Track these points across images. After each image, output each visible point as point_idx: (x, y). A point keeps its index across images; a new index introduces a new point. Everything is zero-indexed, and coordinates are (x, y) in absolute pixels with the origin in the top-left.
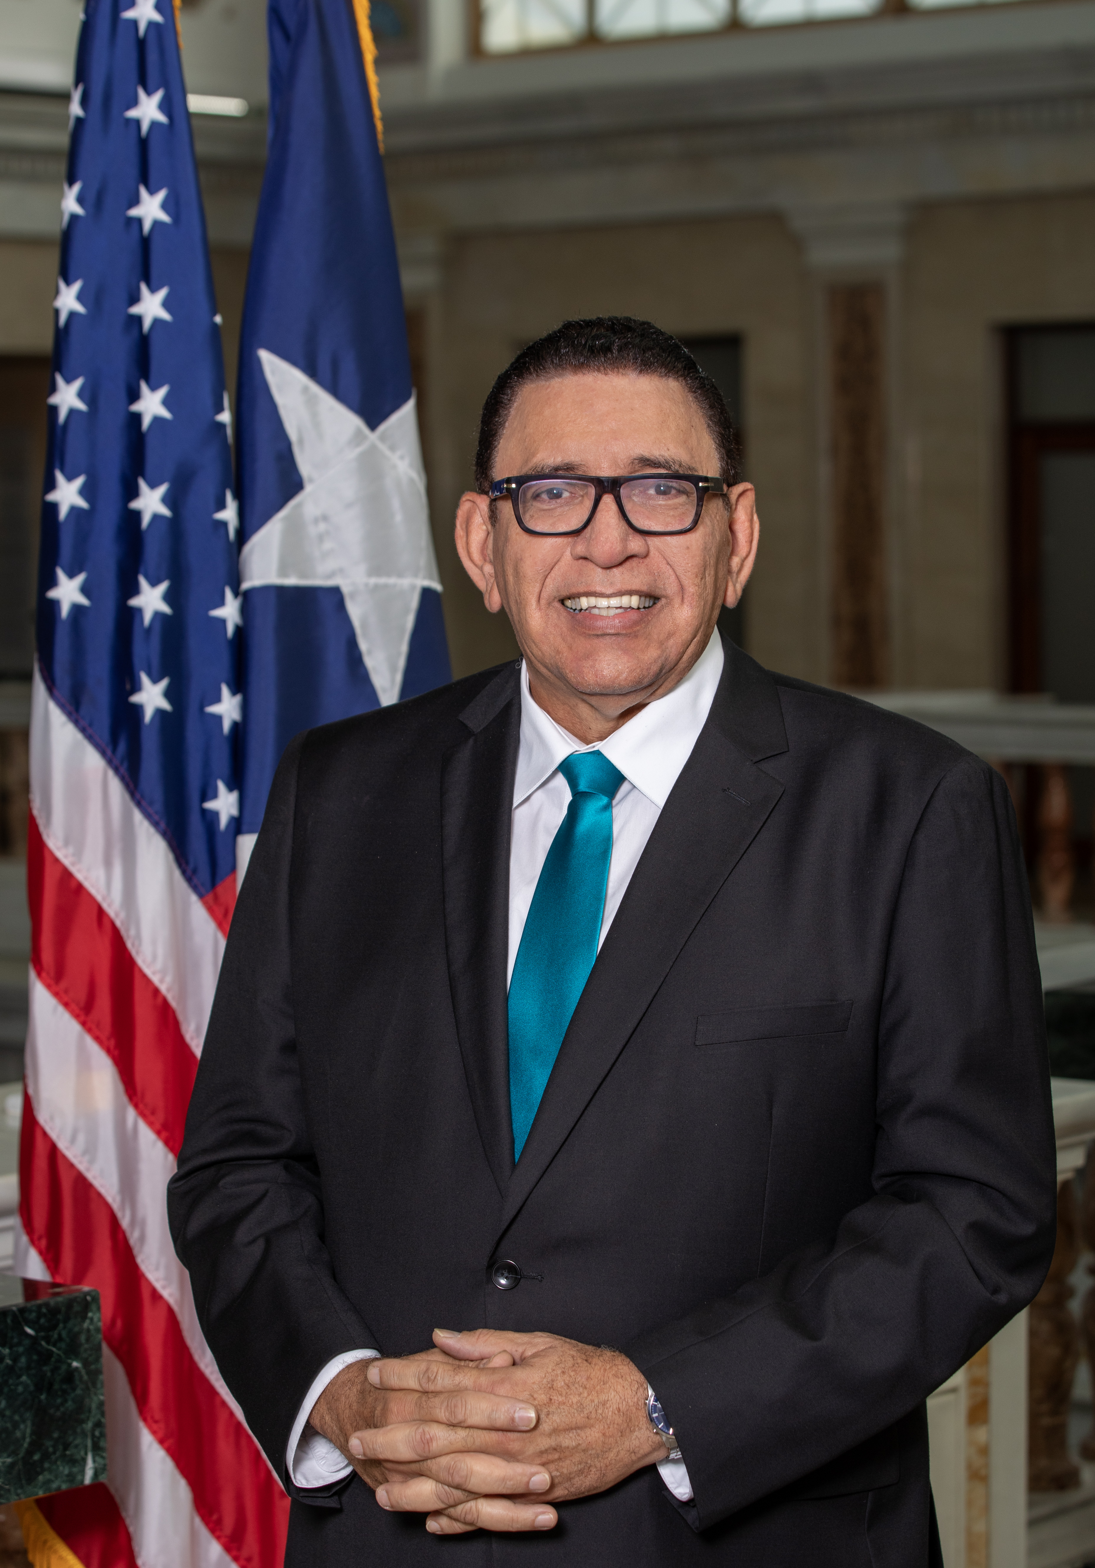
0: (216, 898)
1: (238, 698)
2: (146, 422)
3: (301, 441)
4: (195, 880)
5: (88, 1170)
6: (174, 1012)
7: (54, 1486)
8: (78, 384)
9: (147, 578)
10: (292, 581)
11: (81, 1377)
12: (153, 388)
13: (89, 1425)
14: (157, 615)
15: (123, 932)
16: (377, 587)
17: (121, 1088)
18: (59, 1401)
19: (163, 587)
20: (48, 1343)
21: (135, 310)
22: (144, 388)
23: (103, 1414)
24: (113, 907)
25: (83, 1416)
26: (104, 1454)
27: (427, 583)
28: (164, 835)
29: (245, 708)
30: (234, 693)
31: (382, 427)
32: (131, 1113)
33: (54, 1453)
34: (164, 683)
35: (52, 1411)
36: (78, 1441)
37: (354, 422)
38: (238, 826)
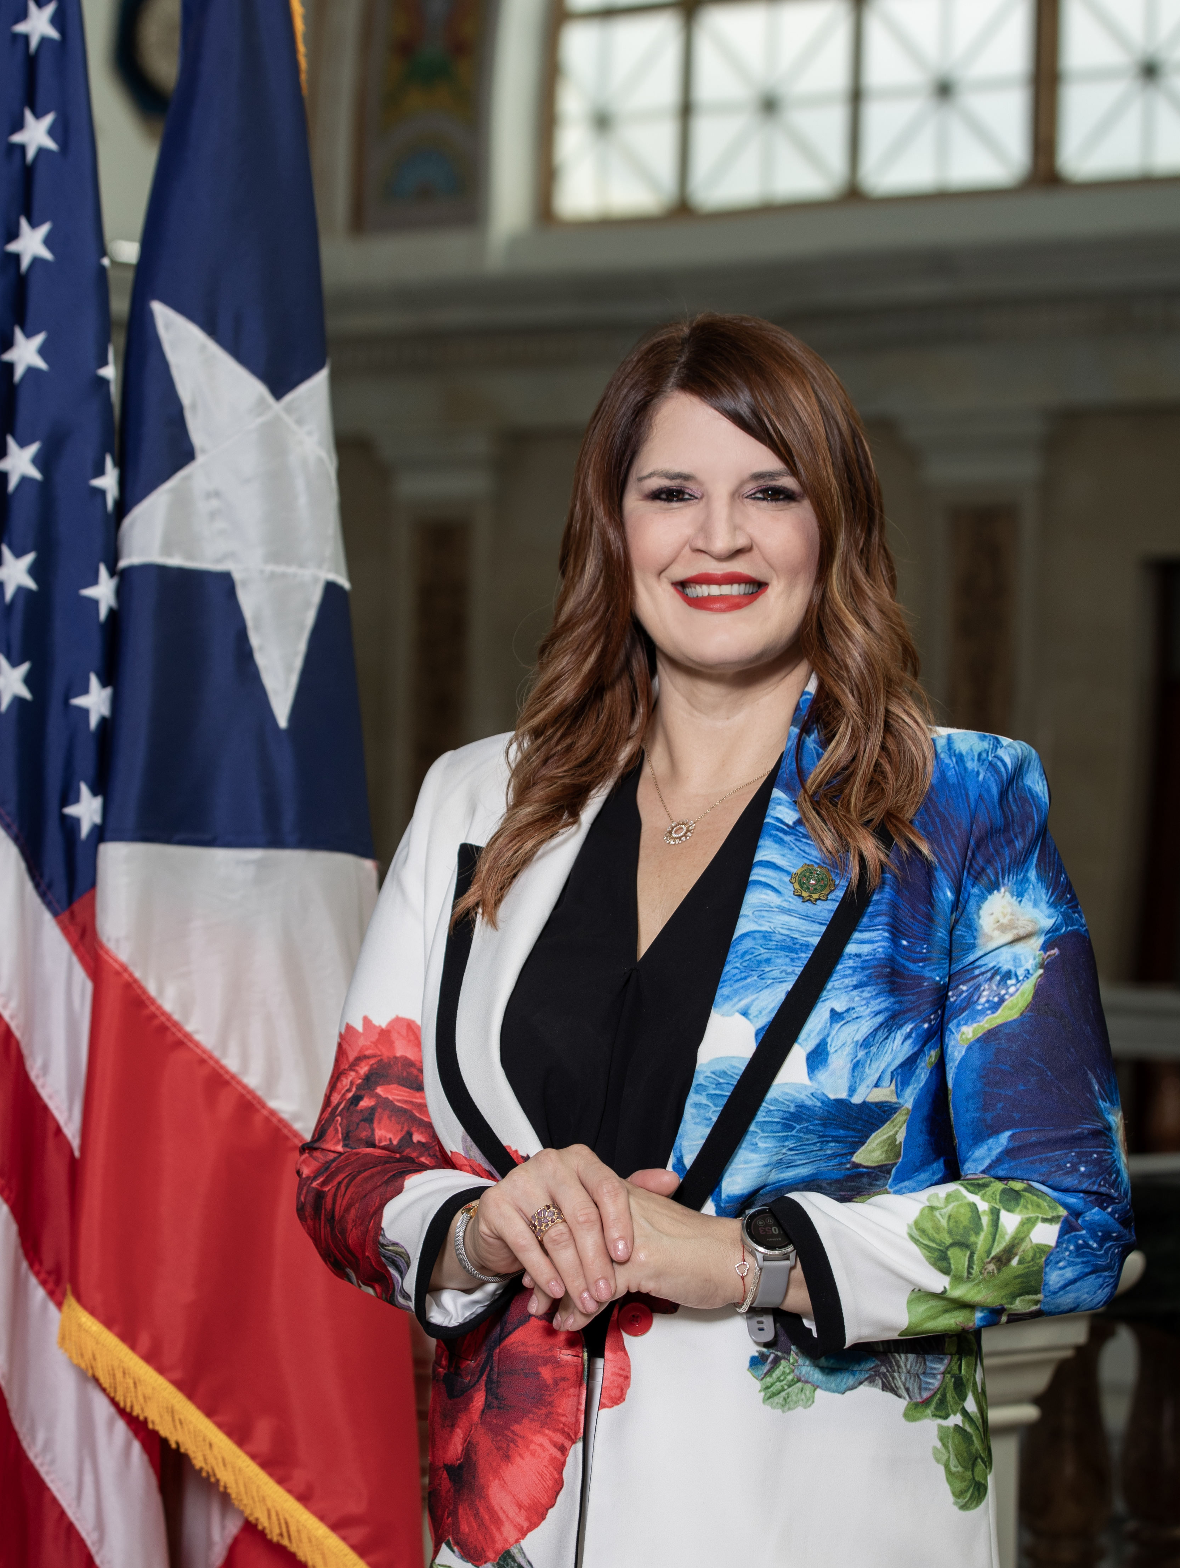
0: (72, 916)
1: (108, 692)
2: (19, 372)
3: (194, 406)
4: (50, 896)
6: (18, 1044)
9: (11, 547)
10: (175, 561)
12: (29, 335)
14: (21, 590)
16: (273, 576)
19: (29, 558)
21: (13, 247)
22: (18, 334)
27: (332, 577)
28: (16, 839)
29: (116, 702)
30: (104, 684)
31: (289, 397)
34: (25, 668)
37: (256, 388)
38: (101, 834)
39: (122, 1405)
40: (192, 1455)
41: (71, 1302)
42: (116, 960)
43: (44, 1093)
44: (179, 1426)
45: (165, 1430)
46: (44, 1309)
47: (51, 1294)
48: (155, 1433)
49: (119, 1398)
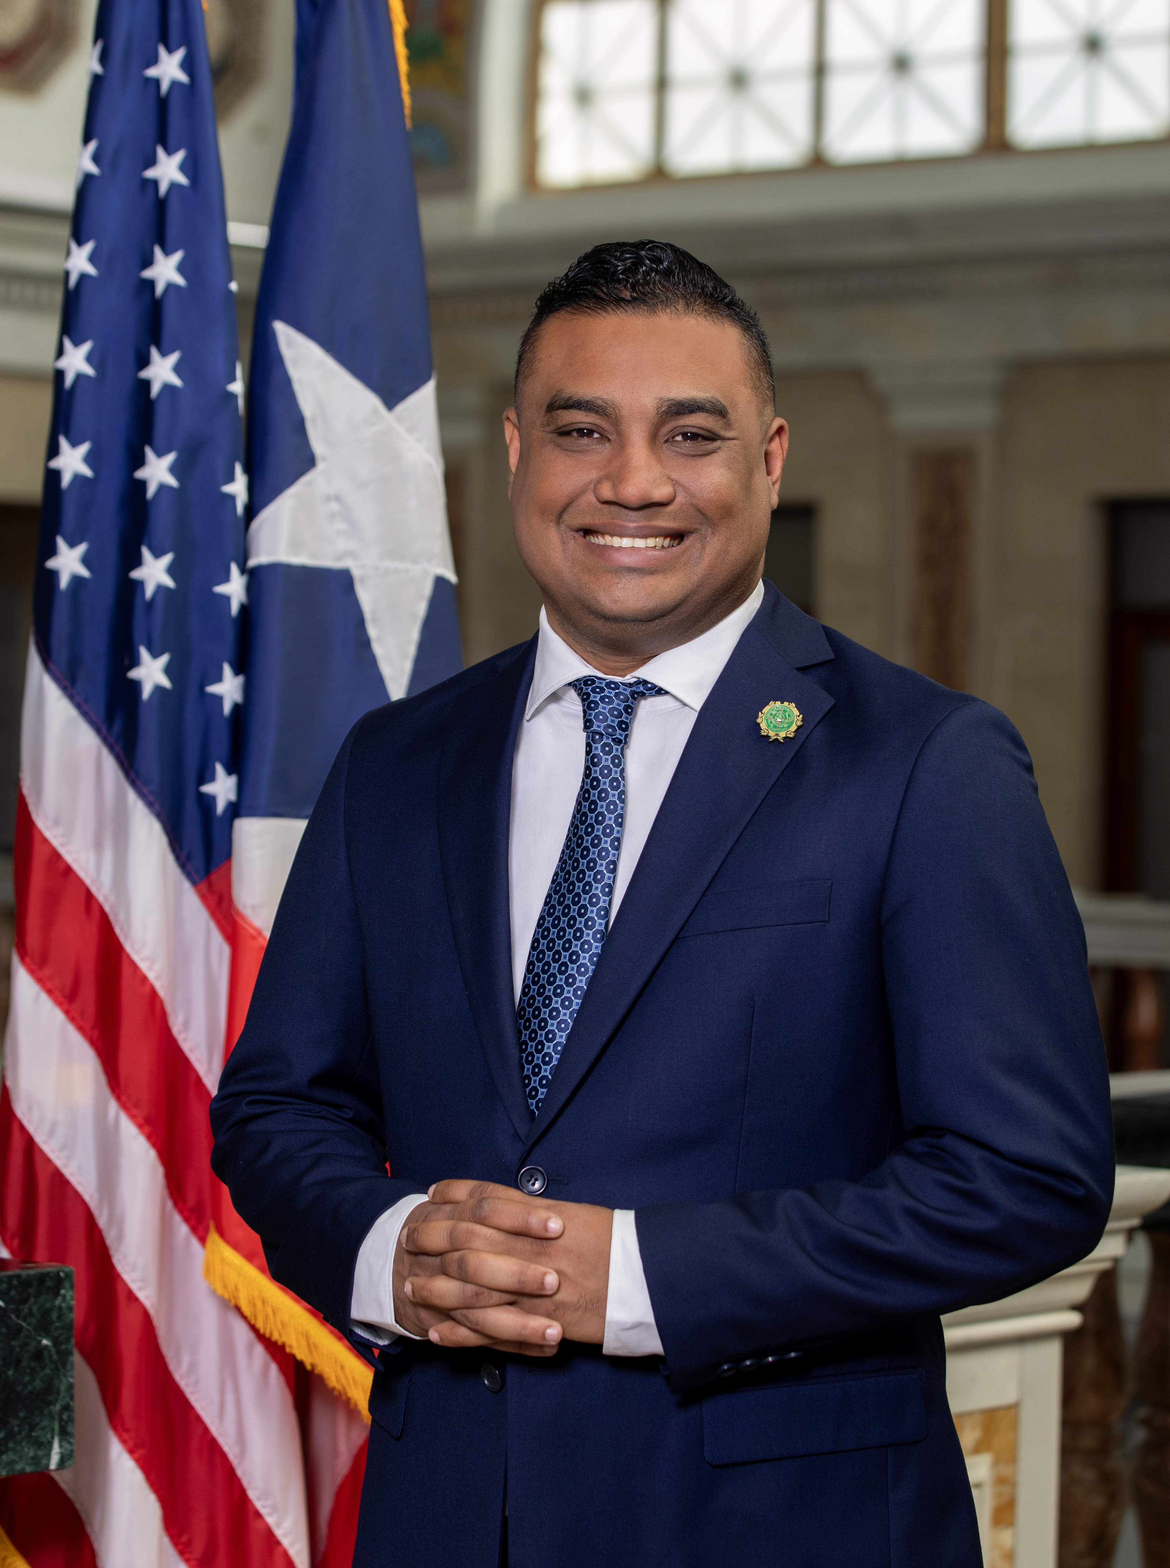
0: (210, 885)
1: (240, 679)
2: (155, 389)
3: (315, 419)
4: (189, 867)
5: (66, 1166)
7: (18, 1467)
8: (86, 347)
9: (151, 549)
10: (300, 560)
11: (51, 1356)
12: (164, 354)
13: (57, 1408)
14: (160, 588)
15: (112, 918)
16: (388, 571)
17: (103, 1079)
18: (27, 1378)
19: (167, 559)
20: (18, 1317)
21: (147, 274)
22: (154, 353)
23: (72, 1397)
24: (103, 892)
25: (50, 1398)
26: (71, 1440)
27: (441, 572)
28: (159, 816)
29: (248, 689)
30: (237, 672)
31: (401, 408)
32: (113, 1106)
33: (20, 1433)
34: (165, 659)
35: (19, 1388)
36: (44, 1423)
37: (371, 400)
38: (235, 810)
39: (262, 1331)
40: (326, 1375)
41: (214, 1238)
42: (251, 926)
43: (186, 1047)
44: (313, 1349)
45: (301, 1354)
46: (188, 1244)
47: (194, 1229)
48: (293, 1357)
49: (260, 1325)
